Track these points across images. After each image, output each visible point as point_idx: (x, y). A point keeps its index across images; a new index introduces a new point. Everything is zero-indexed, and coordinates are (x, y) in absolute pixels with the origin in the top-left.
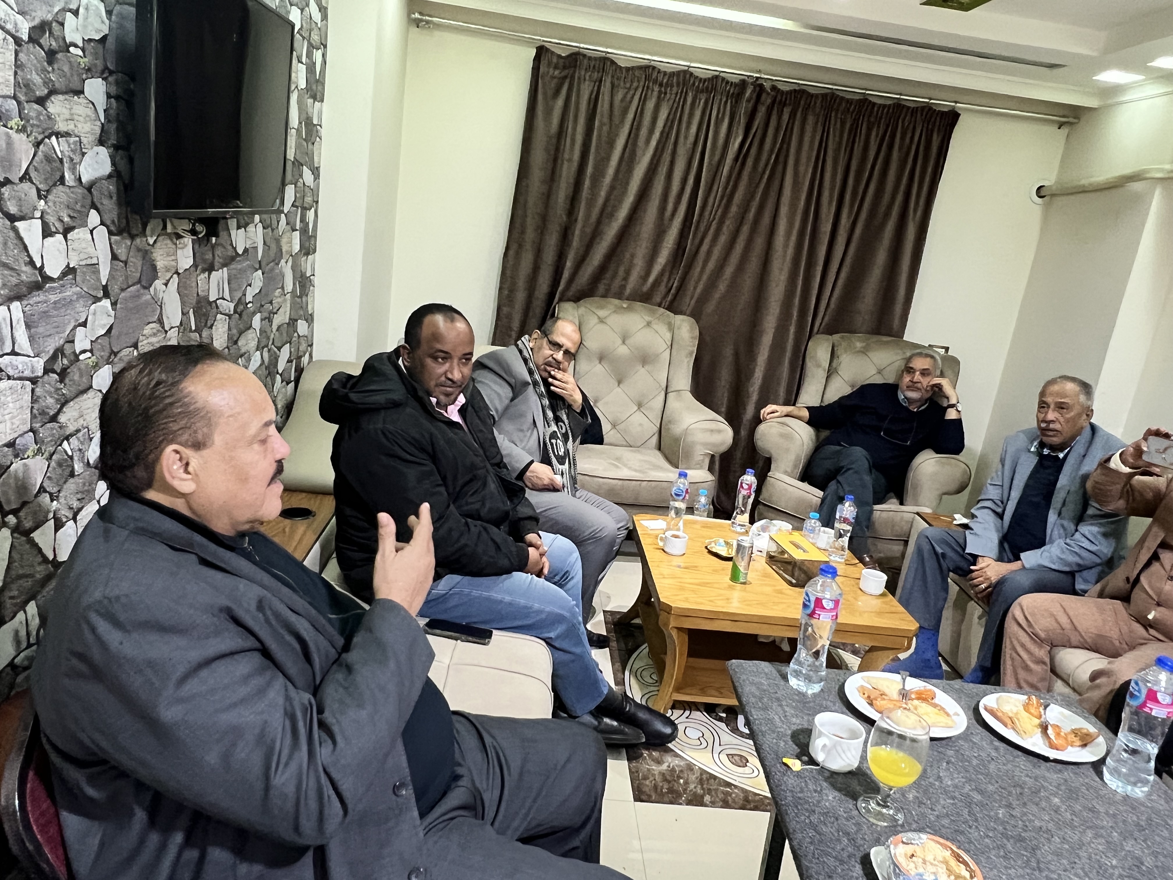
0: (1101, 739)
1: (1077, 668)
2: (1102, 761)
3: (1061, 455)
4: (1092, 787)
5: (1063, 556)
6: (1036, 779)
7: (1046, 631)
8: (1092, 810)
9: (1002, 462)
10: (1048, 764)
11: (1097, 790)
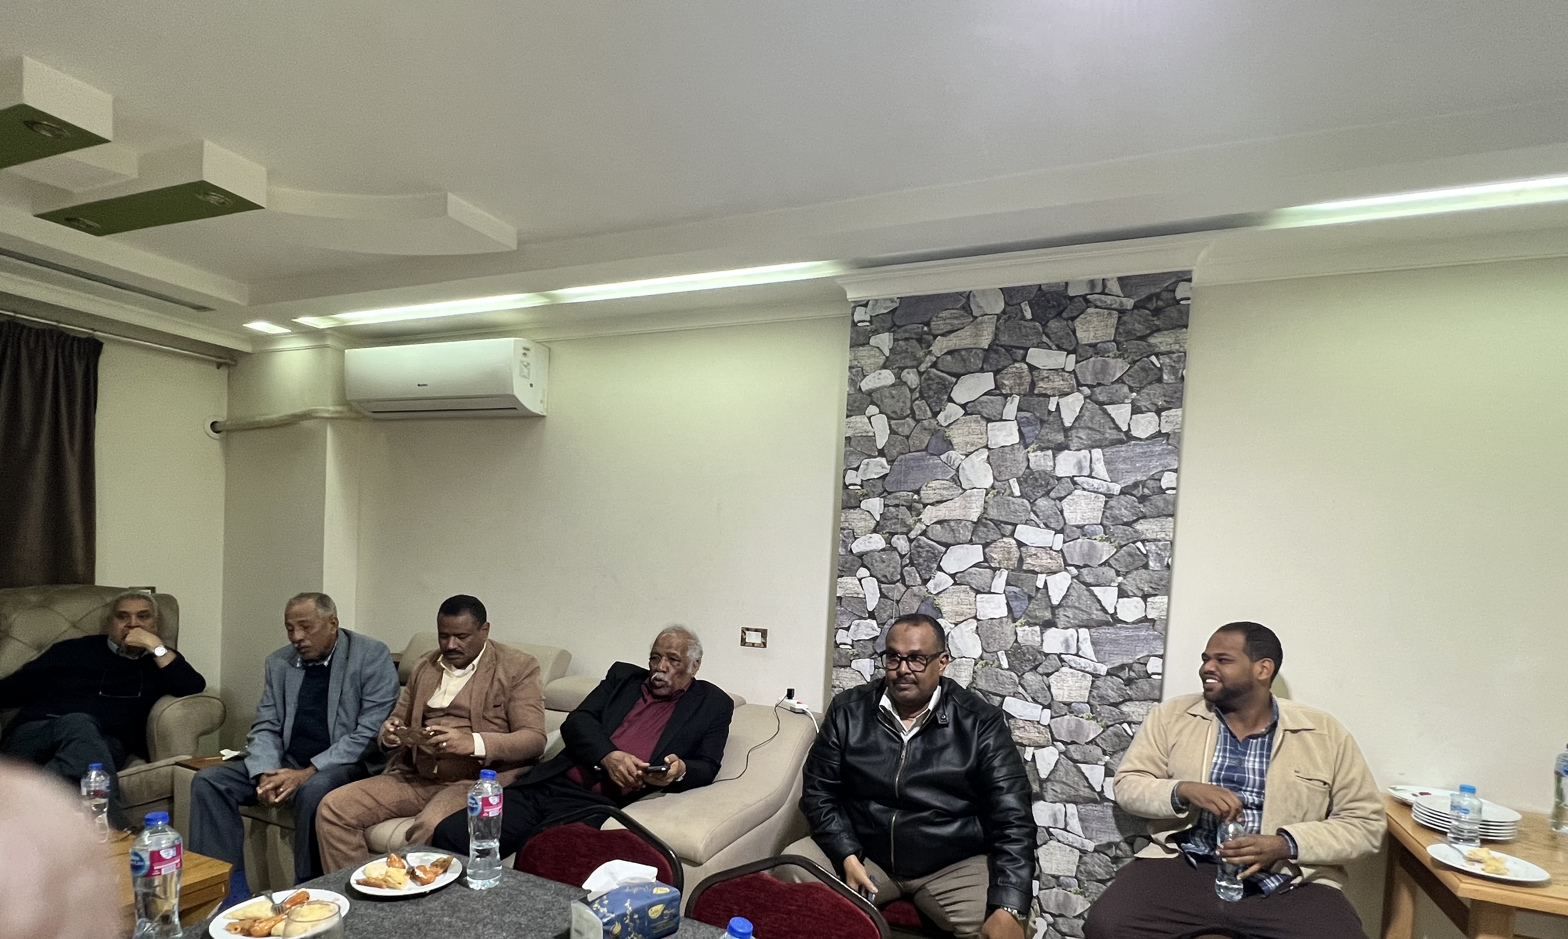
0: (455, 860)
1: (391, 836)
2: (464, 874)
3: (326, 663)
4: (465, 896)
5: (350, 750)
6: (424, 913)
7: (356, 817)
8: (473, 911)
9: (269, 683)
10: (427, 898)
11: (468, 896)
